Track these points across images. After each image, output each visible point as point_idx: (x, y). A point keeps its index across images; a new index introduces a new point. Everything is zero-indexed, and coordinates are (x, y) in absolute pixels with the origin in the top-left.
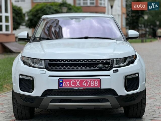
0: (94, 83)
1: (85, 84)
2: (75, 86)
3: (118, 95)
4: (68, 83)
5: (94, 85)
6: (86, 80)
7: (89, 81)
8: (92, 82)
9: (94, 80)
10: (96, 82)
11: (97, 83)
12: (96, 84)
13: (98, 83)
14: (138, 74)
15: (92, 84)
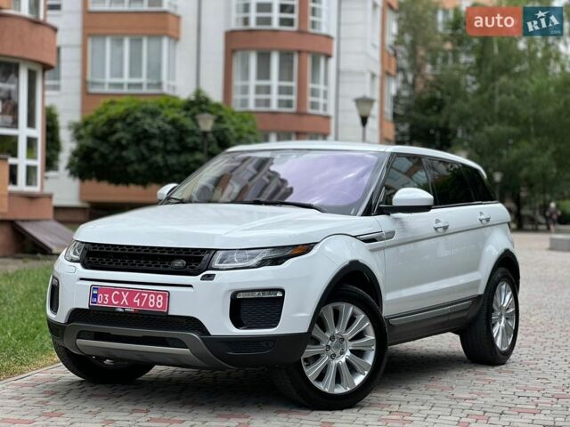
0: (156, 300)
1: (138, 301)
2: (118, 305)
3: (209, 334)
4: (108, 296)
5: (155, 304)
6: (141, 293)
7: (146, 295)
8: (152, 298)
9: (156, 293)
10: (160, 298)
11: (161, 301)
12: (159, 304)
13: (164, 301)
14: (283, 291)
15: (152, 303)
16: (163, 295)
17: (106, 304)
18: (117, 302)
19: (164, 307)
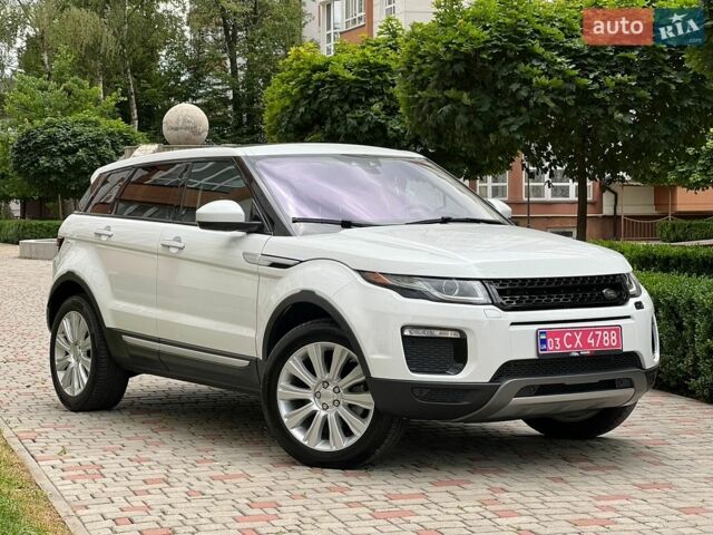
0: (610, 338)
1: (592, 342)
2: (573, 348)
3: (643, 369)
4: (558, 339)
5: (609, 342)
6: (594, 331)
8: (606, 335)
9: (610, 329)
10: (613, 335)
11: (615, 338)
12: (614, 341)
13: (618, 337)
15: (606, 341)
16: (616, 330)
17: (558, 350)
18: (570, 346)
19: (618, 345)
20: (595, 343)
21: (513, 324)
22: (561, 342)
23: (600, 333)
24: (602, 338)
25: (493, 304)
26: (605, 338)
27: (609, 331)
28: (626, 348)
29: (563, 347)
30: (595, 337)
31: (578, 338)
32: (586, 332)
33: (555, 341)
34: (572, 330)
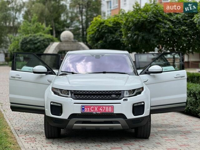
0: (109, 109)
3: (127, 119)
13: (112, 109)
16: (112, 107)
17: (88, 111)
18: (93, 110)
19: (112, 111)
20: (103, 110)
21: (75, 103)
22: (90, 109)
23: (105, 107)
24: (105, 109)
25: (71, 97)
26: (107, 109)
27: (109, 107)
28: (115, 112)
29: (90, 110)
30: (103, 109)
31: (96, 109)
32: (99, 107)
33: (87, 109)
34: (94, 106)
